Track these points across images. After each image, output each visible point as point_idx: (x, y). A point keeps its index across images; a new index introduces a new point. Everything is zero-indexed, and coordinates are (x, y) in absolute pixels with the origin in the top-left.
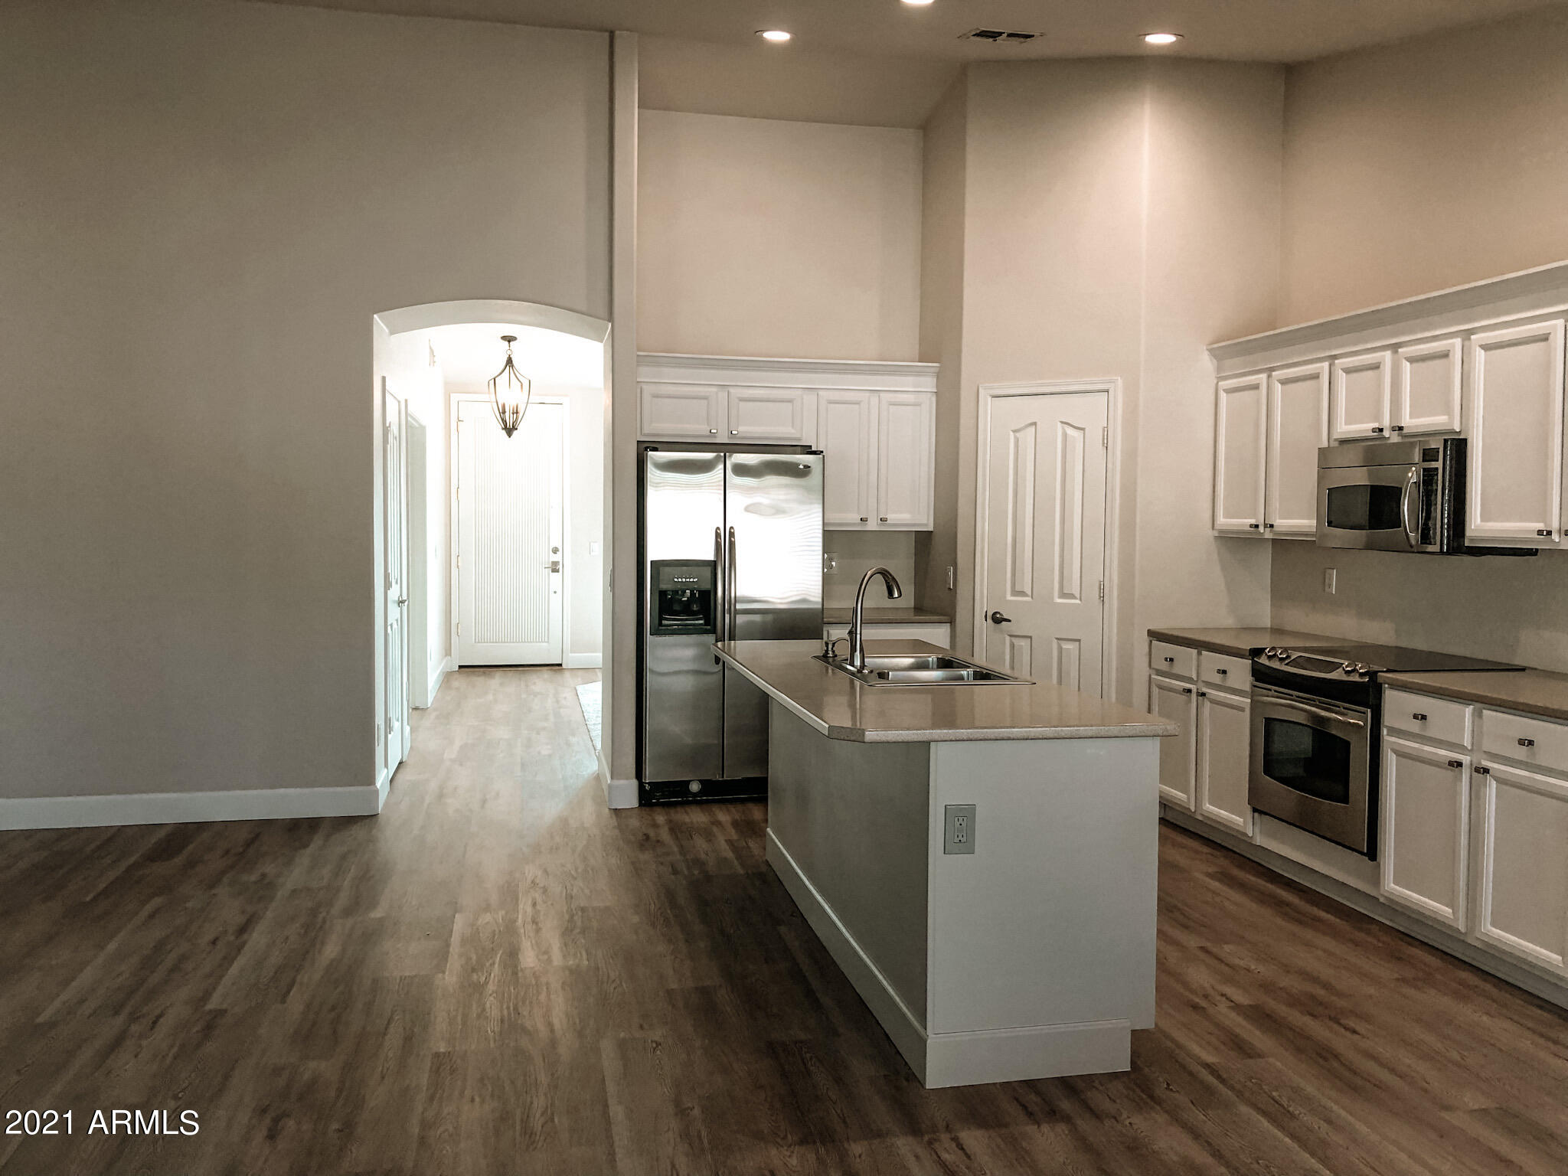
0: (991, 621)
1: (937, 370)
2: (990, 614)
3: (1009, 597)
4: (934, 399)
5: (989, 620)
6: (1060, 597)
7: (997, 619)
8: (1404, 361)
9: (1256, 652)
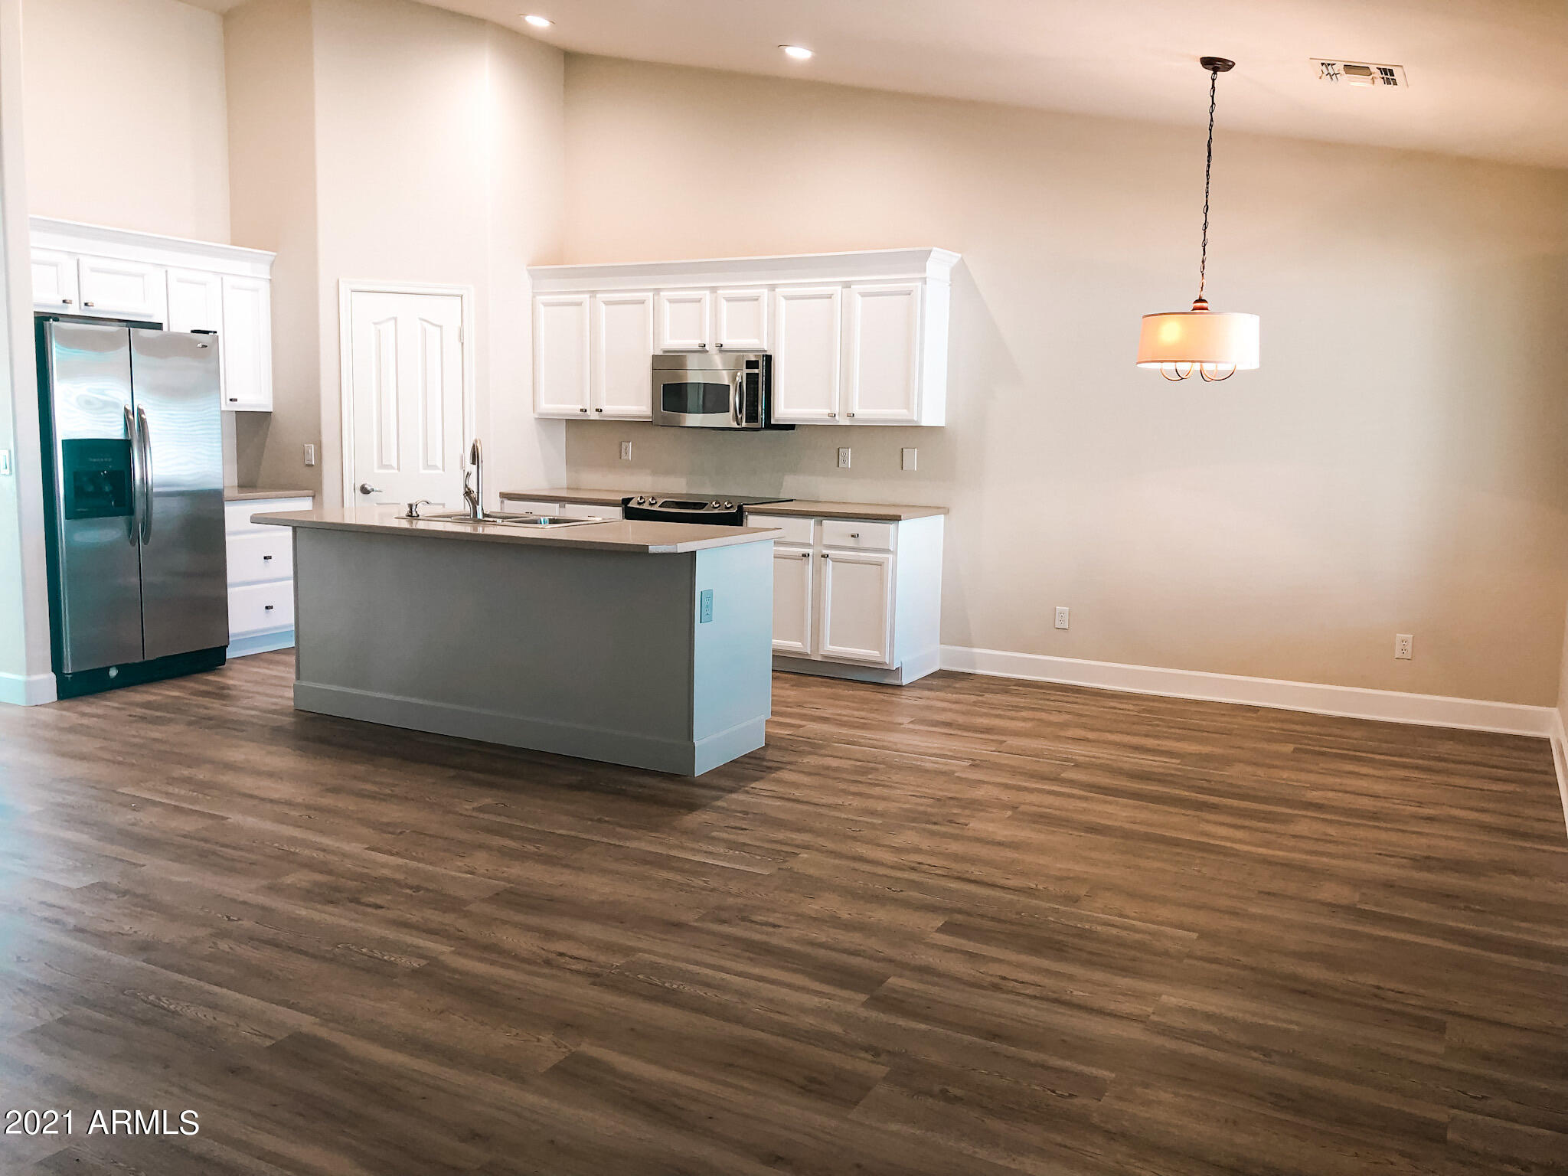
0: (360, 492)
1: (272, 258)
2: (358, 486)
3: (376, 471)
4: (268, 285)
5: (358, 492)
6: (424, 469)
7: (365, 491)
8: (723, 300)
9: (626, 501)
